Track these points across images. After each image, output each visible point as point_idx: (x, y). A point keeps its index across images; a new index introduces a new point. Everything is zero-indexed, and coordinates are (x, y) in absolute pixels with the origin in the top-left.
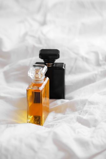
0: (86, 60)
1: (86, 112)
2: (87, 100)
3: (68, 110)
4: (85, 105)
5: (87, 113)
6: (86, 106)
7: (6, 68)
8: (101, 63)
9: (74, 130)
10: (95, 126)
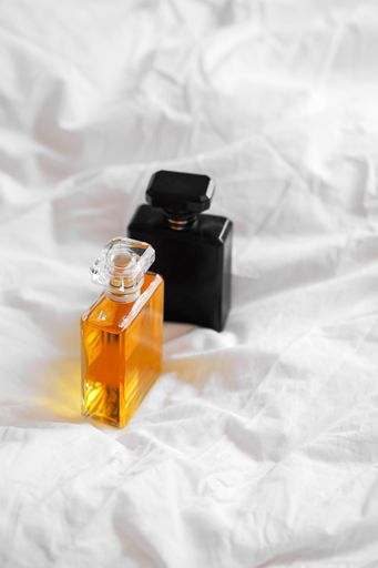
0: (322, 190)
1: (262, 402)
2: (276, 357)
3: (213, 379)
4: (266, 372)
5: (262, 405)
6: (270, 378)
7: (65, 187)
8: (368, 204)
9: (194, 483)
10: (275, 458)
